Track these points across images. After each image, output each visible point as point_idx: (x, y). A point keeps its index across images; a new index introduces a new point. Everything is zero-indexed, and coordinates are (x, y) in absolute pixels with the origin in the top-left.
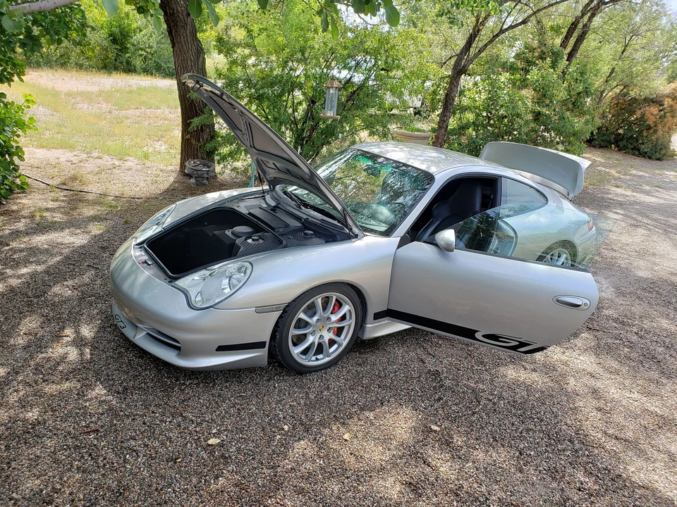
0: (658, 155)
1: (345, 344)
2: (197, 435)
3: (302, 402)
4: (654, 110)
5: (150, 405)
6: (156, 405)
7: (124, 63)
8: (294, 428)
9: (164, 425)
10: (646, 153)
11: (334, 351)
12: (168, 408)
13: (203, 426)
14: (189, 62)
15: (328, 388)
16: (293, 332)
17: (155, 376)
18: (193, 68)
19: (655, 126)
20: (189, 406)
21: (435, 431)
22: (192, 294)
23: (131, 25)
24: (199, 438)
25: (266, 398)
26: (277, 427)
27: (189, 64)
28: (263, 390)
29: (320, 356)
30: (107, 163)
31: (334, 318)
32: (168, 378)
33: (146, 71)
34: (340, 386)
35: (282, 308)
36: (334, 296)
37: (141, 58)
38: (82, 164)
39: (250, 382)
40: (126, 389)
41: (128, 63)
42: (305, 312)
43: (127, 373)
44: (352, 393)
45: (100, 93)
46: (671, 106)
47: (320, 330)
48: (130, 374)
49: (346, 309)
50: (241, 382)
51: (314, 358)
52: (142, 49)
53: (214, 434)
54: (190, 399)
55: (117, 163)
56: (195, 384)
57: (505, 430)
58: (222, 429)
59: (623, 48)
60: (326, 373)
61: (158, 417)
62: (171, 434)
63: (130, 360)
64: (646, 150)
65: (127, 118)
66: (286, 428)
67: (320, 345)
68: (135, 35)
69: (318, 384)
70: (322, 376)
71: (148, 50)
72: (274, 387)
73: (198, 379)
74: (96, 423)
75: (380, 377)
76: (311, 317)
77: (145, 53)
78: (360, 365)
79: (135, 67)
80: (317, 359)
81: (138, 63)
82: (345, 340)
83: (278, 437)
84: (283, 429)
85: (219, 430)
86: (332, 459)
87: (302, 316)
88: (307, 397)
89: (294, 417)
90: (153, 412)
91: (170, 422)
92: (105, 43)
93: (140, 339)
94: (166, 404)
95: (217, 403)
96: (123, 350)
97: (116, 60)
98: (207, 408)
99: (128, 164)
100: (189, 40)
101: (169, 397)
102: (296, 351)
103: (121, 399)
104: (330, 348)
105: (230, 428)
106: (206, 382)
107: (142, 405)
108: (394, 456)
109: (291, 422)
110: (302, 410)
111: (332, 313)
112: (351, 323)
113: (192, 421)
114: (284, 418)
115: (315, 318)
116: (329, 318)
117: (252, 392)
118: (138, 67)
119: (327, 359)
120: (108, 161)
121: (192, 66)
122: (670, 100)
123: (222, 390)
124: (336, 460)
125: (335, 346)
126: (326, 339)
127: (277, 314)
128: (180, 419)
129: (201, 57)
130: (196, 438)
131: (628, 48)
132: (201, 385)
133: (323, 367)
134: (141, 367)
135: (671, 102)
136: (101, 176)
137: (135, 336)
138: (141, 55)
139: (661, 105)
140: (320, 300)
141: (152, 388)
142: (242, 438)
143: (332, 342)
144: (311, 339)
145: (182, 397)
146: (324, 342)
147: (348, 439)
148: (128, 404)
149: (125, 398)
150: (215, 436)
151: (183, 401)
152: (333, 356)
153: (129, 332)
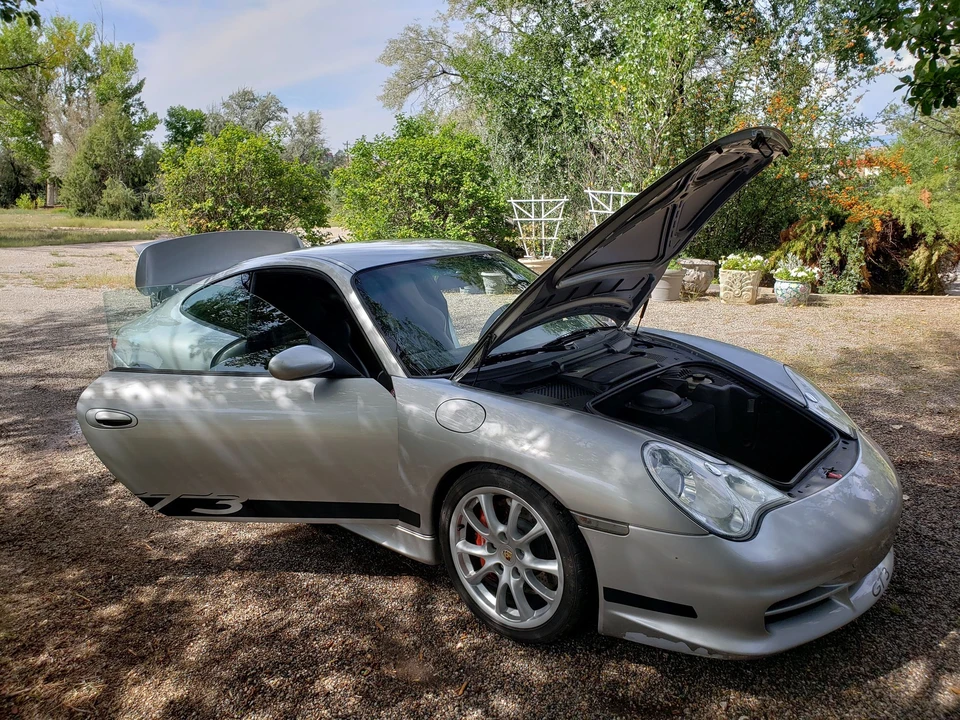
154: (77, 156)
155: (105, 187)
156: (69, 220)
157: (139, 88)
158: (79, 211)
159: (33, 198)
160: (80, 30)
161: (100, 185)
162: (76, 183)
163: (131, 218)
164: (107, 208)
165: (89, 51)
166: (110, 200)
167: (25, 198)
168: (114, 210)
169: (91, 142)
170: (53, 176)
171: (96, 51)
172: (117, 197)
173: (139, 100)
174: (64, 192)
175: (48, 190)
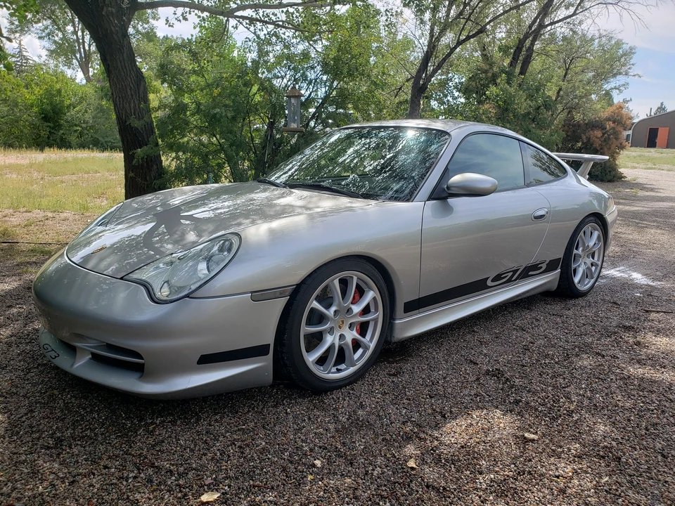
0: (609, 177)
1: (372, 346)
2: (181, 491)
3: (331, 427)
4: (598, 133)
5: (100, 458)
6: (110, 457)
7: (58, 140)
8: (330, 462)
9: (125, 483)
10: (597, 176)
11: (359, 358)
12: (129, 458)
13: (190, 476)
14: (128, 90)
15: (362, 406)
16: (306, 329)
17: (106, 419)
18: (134, 97)
19: (601, 149)
20: (163, 452)
21: (533, 441)
22: (156, 287)
23: (63, 101)
24: (186, 495)
25: (277, 428)
26: (305, 464)
27: (129, 93)
28: (271, 418)
29: (343, 366)
30: (38, 216)
31: (357, 309)
32: (127, 419)
33: (82, 146)
34: (377, 402)
35: (287, 293)
36: (355, 277)
37: (76, 134)
38: (7, 219)
39: (249, 411)
40: (61, 441)
41: (62, 139)
42: (319, 299)
43: (63, 420)
44: (397, 408)
45: (31, 165)
46: (614, 128)
47: (340, 327)
48: (67, 421)
49: (370, 296)
50: (237, 413)
51: (334, 369)
52: (76, 125)
53: (209, 485)
54: (163, 442)
55: (50, 215)
56: (169, 422)
57: (624, 428)
58: (220, 477)
59: (564, 72)
60: (353, 389)
61: (113, 474)
62: (138, 496)
63: (67, 403)
64: (597, 173)
65: (62, 182)
66: (318, 463)
67: (341, 350)
68: (68, 112)
69: (346, 402)
70: (349, 393)
71: (84, 125)
72: (287, 413)
73: (173, 415)
74: (9, 495)
75: (427, 386)
76: (328, 307)
77: (80, 129)
78: (394, 375)
79: (70, 143)
80: (339, 371)
81: (73, 139)
82: (371, 341)
83: (310, 477)
84: (314, 466)
85: (215, 479)
86: (402, 498)
87: (315, 305)
88: (337, 421)
89: (325, 448)
90: (106, 467)
91: (135, 477)
92: (36, 121)
93: (81, 366)
94: (127, 453)
95: (206, 442)
96: (56, 392)
97: (48, 138)
98: (192, 450)
99: (63, 215)
100: (127, 65)
101: (130, 443)
102: (311, 358)
103: (51, 456)
104: (354, 353)
105: (231, 474)
106: (185, 418)
107: (86, 460)
108: (492, 481)
109: (323, 454)
110: (333, 437)
111: (352, 303)
112: (378, 315)
113: (171, 471)
114: (311, 450)
115: (333, 309)
116: (349, 311)
117: (256, 423)
118: (73, 143)
119: (352, 370)
120: (38, 214)
121: (132, 95)
122: (611, 123)
123: (210, 425)
124: (410, 498)
125: (360, 351)
126: (349, 339)
127: (282, 302)
128: (150, 471)
129: (142, 85)
130: (179, 495)
131: (569, 72)
132: (179, 422)
133: (347, 381)
134: (84, 409)
135: (612, 125)
136: (31, 228)
137: (72, 365)
138: (76, 131)
139: (603, 129)
140: (336, 282)
141: (102, 434)
142: (254, 486)
143: (356, 345)
144: (329, 340)
145: (151, 441)
146: (346, 344)
147: (414, 466)
148: (64, 460)
149: (59, 454)
150: (210, 488)
151: (153, 446)
152: (359, 365)
153: (63, 361)
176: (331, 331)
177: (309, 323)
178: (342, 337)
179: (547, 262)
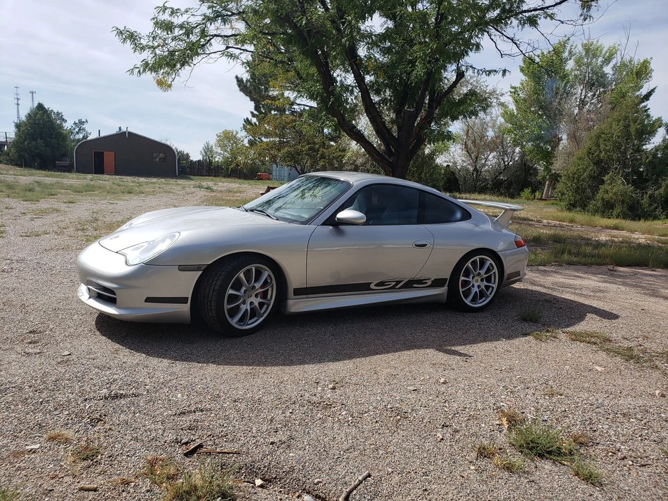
1: (272, 303)
11: (265, 311)
16: (227, 307)
29: (255, 319)
31: (258, 285)
35: (201, 269)
36: (253, 267)
47: (249, 298)
49: (265, 275)
51: (250, 322)
67: (252, 310)
76: (239, 290)
93: (91, 300)
102: (234, 321)
112: (272, 285)
116: (254, 287)
127: (198, 273)
137: (88, 300)
154: (582, 152)
155: (603, 182)
156: (559, 214)
157: (647, 97)
158: (570, 204)
159: (533, 192)
160: (604, 52)
161: (597, 180)
162: (573, 178)
163: (625, 217)
164: (600, 204)
165: (608, 70)
166: (606, 196)
167: (527, 191)
168: (607, 208)
169: (599, 137)
170: (553, 172)
171: (614, 68)
172: (615, 194)
173: (645, 106)
174: (560, 186)
175: (546, 186)
176: (244, 303)
177: (229, 303)
178: (252, 303)
179: (432, 280)
